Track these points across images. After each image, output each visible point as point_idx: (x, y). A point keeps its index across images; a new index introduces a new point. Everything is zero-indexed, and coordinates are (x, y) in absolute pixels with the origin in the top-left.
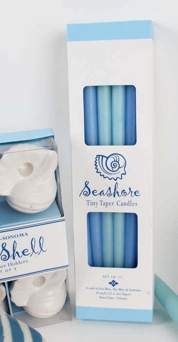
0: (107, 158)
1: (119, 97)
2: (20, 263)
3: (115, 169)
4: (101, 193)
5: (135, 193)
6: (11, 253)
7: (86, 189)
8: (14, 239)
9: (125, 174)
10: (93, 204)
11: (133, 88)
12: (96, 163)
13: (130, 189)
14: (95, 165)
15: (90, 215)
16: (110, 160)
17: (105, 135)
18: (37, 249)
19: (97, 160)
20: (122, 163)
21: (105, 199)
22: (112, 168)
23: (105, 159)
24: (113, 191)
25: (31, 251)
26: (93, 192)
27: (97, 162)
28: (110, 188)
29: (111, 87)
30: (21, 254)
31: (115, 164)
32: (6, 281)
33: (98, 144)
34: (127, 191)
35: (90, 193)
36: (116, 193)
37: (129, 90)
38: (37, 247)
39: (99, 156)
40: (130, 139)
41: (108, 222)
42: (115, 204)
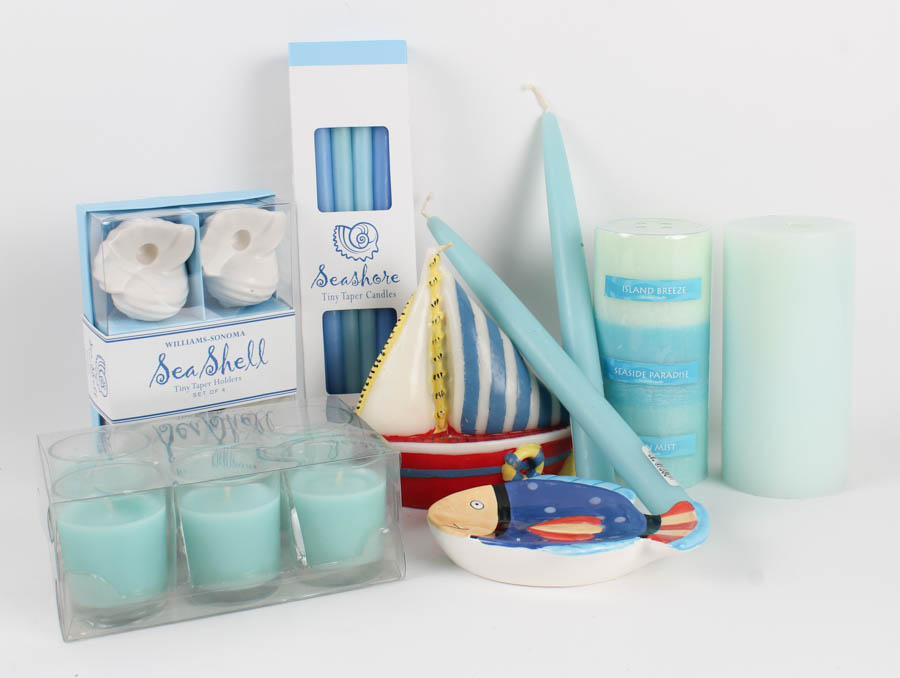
0: (351, 229)
1: (363, 143)
2: (231, 380)
3: (362, 246)
4: (344, 281)
5: (392, 278)
6: (220, 364)
7: (321, 277)
8: (225, 341)
9: (376, 252)
10: (332, 298)
11: (384, 130)
12: (335, 237)
13: (385, 272)
14: (334, 240)
15: (326, 315)
16: (356, 232)
17: (344, 195)
18: (256, 359)
19: (336, 233)
20: (372, 236)
21: (350, 289)
22: (359, 243)
23: (347, 231)
24: (360, 277)
25: (246, 361)
26: (331, 281)
27: (337, 235)
28: (356, 274)
29: (352, 130)
30: (233, 366)
31: (363, 237)
33: (335, 209)
34: (381, 276)
35: (326, 282)
36: (364, 280)
37: (378, 133)
38: (257, 353)
39: (339, 226)
40: (382, 200)
41: (351, 324)
42: (364, 296)
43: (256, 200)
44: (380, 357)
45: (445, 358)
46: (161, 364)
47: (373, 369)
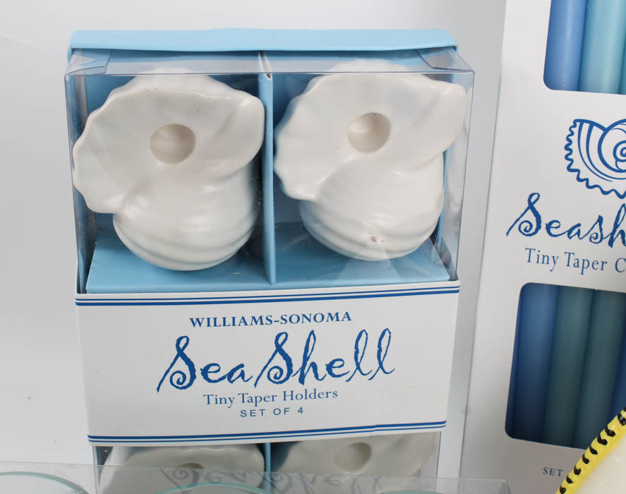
0: (606, 131)
2: (316, 395)
3: (623, 166)
4: (573, 231)
6: (297, 365)
7: (530, 216)
8: (307, 327)
10: (545, 259)
12: (570, 142)
14: (567, 148)
15: (528, 292)
16: (614, 137)
18: (370, 362)
19: (572, 134)
21: (583, 248)
22: (617, 160)
23: (597, 132)
24: (608, 228)
25: (350, 365)
26: (549, 227)
27: (574, 138)
28: (600, 220)
30: (322, 371)
32: (267, 441)
33: (579, 86)
35: (539, 227)
36: (616, 234)
39: (582, 122)
41: (575, 314)
42: (610, 267)
43: (416, 53)
44: (614, 425)
46: (182, 353)
47: (595, 444)
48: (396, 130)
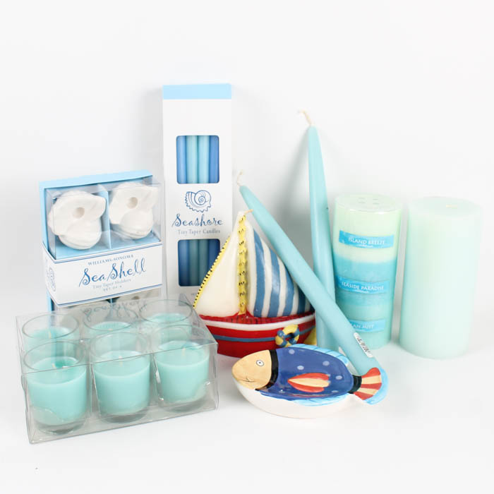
0: (196, 194)
1: (204, 145)
2: (125, 281)
3: (201, 203)
4: (190, 223)
5: (218, 222)
7: (178, 221)
8: (121, 261)
9: (210, 207)
10: (183, 233)
11: (217, 138)
12: (186, 198)
13: (214, 219)
14: (186, 200)
15: (180, 242)
16: (198, 196)
17: (193, 176)
18: (139, 269)
19: (187, 196)
20: (208, 198)
21: (194, 228)
23: (193, 195)
24: (200, 221)
25: (134, 271)
26: (183, 223)
28: (197, 219)
29: (198, 137)
30: (126, 273)
31: (203, 199)
32: (111, 298)
33: (187, 182)
34: (212, 220)
35: (181, 223)
36: (202, 223)
37: (213, 139)
38: (140, 266)
39: (189, 192)
40: (214, 178)
41: (194, 247)
42: (202, 232)
43: (142, 178)
44: (209, 273)
45: (246, 274)
46: (86, 274)
47: (205, 279)
48: (140, 200)
